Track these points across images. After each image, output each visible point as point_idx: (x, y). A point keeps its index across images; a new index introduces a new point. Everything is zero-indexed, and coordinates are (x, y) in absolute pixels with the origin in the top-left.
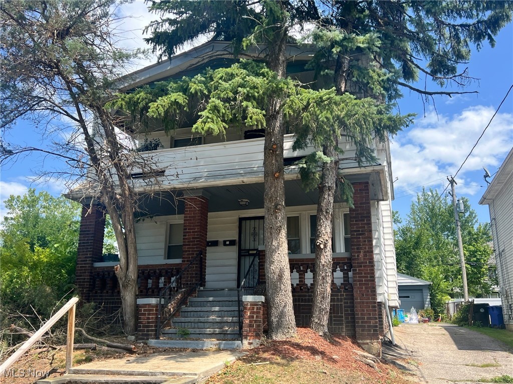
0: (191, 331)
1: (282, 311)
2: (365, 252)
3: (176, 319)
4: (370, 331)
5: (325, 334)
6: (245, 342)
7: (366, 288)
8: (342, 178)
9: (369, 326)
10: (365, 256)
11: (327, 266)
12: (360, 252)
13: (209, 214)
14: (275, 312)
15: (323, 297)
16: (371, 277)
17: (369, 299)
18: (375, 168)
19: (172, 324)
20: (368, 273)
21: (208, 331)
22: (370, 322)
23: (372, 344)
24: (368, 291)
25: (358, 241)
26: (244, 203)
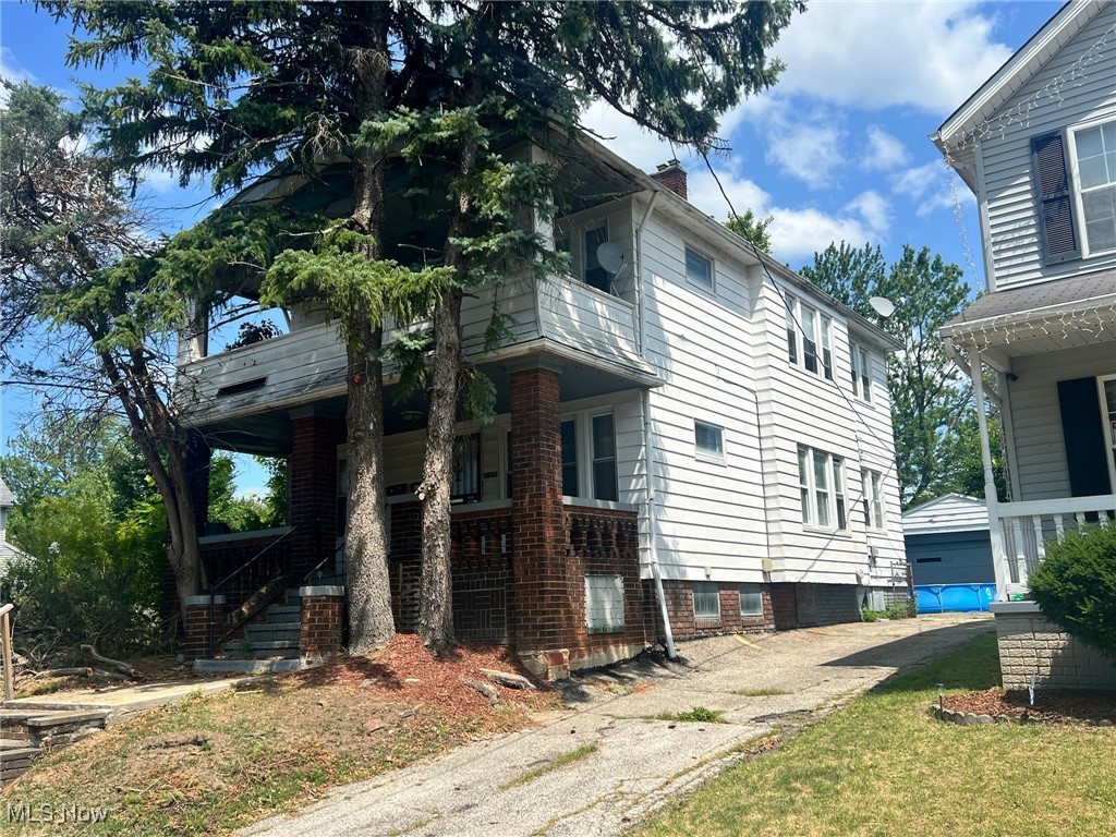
0: (257, 644)
1: (364, 608)
2: (531, 496)
3: (251, 627)
4: (535, 634)
5: (434, 642)
6: (303, 660)
7: (532, 560)
8: (471, 371)
9: (534, 627)
10: (532, 502)
11: (435, 529)
12: (524, 497)
13: (339, 446)
14: (354, 612)
15: (431, 583)
16: (539, 540)
17: (534, 578)
18: (533, 346)
19: (246, 635)
20: (535, 534)
21: (277, 644)
22: (536, 620)
23: (536, 656)
24: (534, 566)
25: (522, 478)
26: (410, 417)
